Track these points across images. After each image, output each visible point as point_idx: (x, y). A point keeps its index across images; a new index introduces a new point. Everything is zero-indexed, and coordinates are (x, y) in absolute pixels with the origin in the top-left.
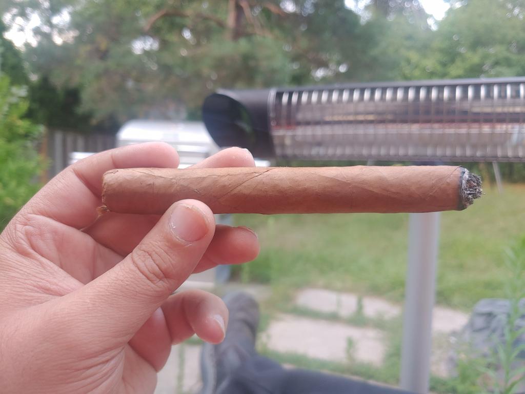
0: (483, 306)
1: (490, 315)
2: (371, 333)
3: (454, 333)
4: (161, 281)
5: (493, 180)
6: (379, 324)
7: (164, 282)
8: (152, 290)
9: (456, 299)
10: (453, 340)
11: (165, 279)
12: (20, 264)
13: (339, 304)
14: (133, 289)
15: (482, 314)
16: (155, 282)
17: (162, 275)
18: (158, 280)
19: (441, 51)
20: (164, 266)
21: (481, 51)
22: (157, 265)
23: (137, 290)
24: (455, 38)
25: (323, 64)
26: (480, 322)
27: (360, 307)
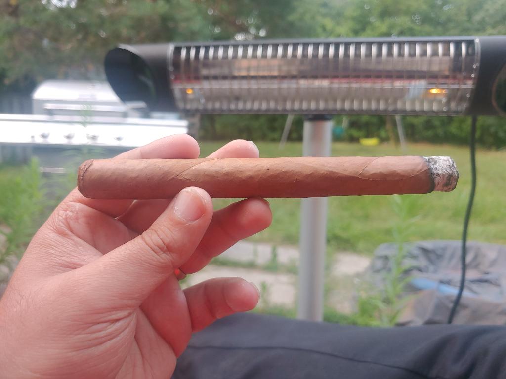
0: (382, 250)
1: (386, 258)
2: (284, 278)
3: (358, 275)
4: (164, 254)
5: (397, 140)
6: (291, 270)
7: (168, 255)
8: (156, 260)
9: (361, 245)
10: (356, 281)
11: (168, 253)
12: (59, 243)
13: (256, 253)
14: (140, 258)
15: (380, 257)
16: (159, 254)
17: (165, 248)
18: (162, 252)
19: (354, 19)
20: (167, 241)
21: (389, 21)
22: (161, 239)
23: (142, 259)
24: (367, 7)
25: (244, 29)
26: (379, 264)
27: (275, 255)
